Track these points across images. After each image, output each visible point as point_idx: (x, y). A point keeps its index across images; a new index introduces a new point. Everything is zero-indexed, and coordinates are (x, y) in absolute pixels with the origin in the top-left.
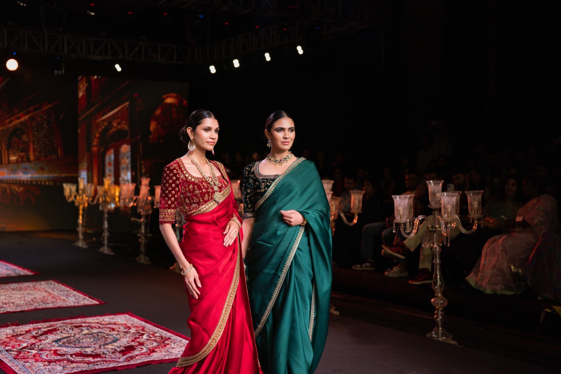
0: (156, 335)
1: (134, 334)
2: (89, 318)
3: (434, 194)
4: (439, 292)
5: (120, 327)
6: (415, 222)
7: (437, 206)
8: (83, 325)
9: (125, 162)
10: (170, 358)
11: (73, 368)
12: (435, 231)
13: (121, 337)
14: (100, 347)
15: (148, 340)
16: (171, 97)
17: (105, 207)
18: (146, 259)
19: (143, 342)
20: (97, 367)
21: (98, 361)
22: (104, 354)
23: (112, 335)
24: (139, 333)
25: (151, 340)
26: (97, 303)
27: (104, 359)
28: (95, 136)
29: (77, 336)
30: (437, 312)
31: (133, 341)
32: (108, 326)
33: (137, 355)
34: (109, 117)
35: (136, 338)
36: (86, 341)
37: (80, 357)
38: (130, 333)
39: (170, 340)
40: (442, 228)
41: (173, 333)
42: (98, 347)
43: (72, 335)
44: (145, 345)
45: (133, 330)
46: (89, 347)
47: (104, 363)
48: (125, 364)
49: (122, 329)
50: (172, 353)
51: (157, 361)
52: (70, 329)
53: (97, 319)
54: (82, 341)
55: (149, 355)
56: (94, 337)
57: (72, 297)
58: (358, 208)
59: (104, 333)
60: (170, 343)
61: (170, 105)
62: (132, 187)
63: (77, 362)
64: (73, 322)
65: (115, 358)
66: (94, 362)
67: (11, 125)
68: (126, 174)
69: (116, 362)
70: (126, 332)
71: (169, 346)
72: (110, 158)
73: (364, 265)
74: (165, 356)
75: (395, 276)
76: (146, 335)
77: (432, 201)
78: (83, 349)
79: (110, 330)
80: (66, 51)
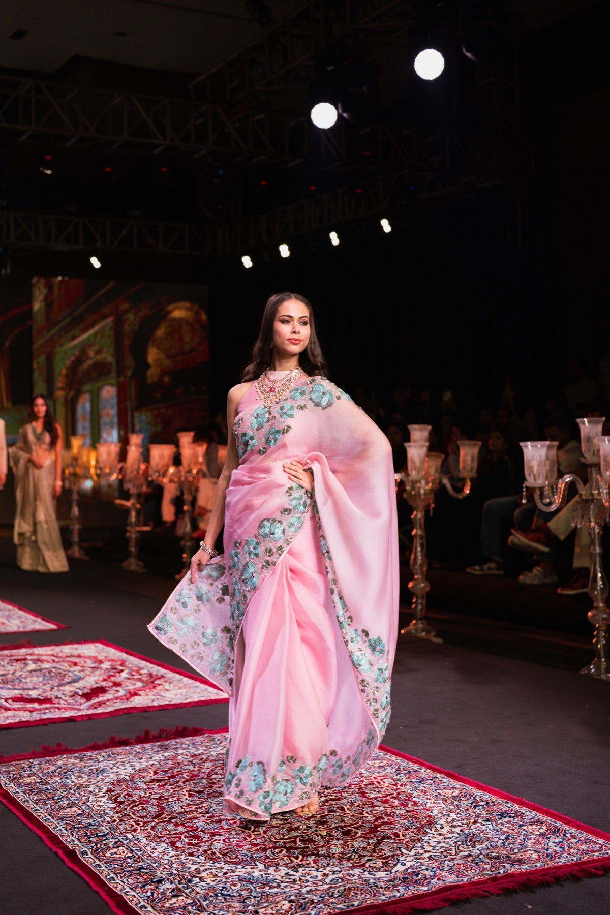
0: (142, 672)
1: (107, 671)
2: (39, 649)
3: (589, 440)
4: (600, 600)
5: (87, 660)
6: (559, 486)
7: (595, 460)
8: (29, 657)
9: (108, 414)
10: (161, 704)
11: (8, 717)
12: (593, 500)
13: (87, 675)
14: (52, 689)
15: (128, 679)
16: (180, 308)
17: (74, 483)
18: (138, 565)
19: (120, 682)
20: (44, 717)
21: (47, 708)
22: (57, 698)
23: (72, 672)
24: (116, 669)
25: (133, 679)
26: (54, 627)
27: (57, 705)
28: (60, 372)
29: (17, 674)
30: (597, 634)
31: (105, 680)
32: (68, 659)
33: (108, 700)
34: (81, 342)
35: (109, 677)
36: (32, 680)
37: (19, 703)
38: (101, 669)
39: (163, 678)
40: (602, 495)
41: (170, 669)
42: (49, 689)
43: (11, 672)
44: (123, 686)
45: (106, 665)
46: (34, 689)
47: (55, 712)
48: (89, 712)
49: (90, 663)
50: (165, 697)
51: (140, 708)
52: (8, 663)
53: (52, 650)
54: (24, 680)
55: (127, 699)
56: (44, 676)
57: (16, 619)
58: (472, 470)
59: (60, 669)
60: (163, 683)
61: (180, 321)
62: (115, 449)
63: (14, 709)
64: (14, 654)
65: (74, 705)
66: (40, 710)
68: (110, 434)
69: (75, 709)
70: (96, 668)
71: (161, 687)
72: (84, 408)
73: (486, 567)
74: (153, 701)
75: (536, 582)
76: (126, 671)
77: (587, 452)
78: (26, 691)
79: (70, 664)
80: (13, 237)
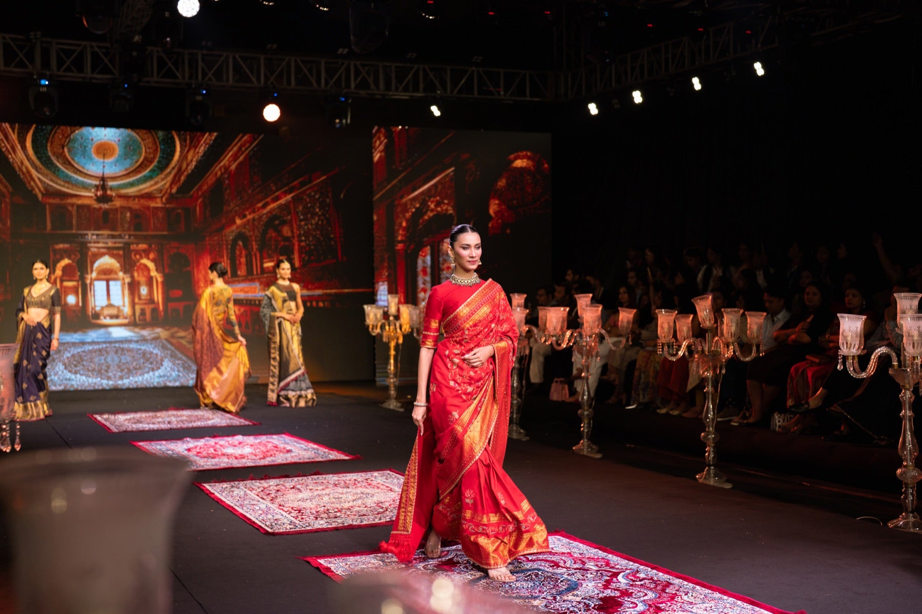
4: (909, 460)
16: (522, 158)
28: (401, 224)
30: (905, 490)
34: (422, 193)
61: (521, 169)
67: (265, 211)
72: (424, 262)
80: (353, 85)
